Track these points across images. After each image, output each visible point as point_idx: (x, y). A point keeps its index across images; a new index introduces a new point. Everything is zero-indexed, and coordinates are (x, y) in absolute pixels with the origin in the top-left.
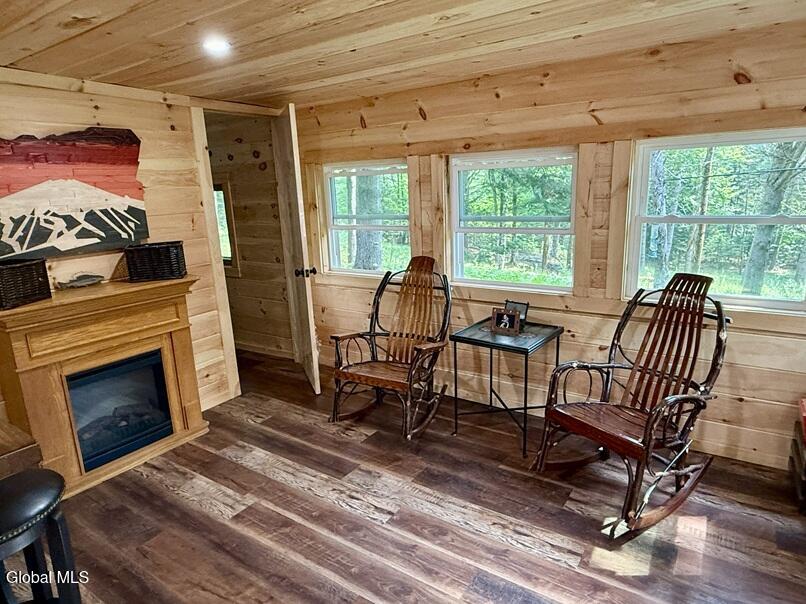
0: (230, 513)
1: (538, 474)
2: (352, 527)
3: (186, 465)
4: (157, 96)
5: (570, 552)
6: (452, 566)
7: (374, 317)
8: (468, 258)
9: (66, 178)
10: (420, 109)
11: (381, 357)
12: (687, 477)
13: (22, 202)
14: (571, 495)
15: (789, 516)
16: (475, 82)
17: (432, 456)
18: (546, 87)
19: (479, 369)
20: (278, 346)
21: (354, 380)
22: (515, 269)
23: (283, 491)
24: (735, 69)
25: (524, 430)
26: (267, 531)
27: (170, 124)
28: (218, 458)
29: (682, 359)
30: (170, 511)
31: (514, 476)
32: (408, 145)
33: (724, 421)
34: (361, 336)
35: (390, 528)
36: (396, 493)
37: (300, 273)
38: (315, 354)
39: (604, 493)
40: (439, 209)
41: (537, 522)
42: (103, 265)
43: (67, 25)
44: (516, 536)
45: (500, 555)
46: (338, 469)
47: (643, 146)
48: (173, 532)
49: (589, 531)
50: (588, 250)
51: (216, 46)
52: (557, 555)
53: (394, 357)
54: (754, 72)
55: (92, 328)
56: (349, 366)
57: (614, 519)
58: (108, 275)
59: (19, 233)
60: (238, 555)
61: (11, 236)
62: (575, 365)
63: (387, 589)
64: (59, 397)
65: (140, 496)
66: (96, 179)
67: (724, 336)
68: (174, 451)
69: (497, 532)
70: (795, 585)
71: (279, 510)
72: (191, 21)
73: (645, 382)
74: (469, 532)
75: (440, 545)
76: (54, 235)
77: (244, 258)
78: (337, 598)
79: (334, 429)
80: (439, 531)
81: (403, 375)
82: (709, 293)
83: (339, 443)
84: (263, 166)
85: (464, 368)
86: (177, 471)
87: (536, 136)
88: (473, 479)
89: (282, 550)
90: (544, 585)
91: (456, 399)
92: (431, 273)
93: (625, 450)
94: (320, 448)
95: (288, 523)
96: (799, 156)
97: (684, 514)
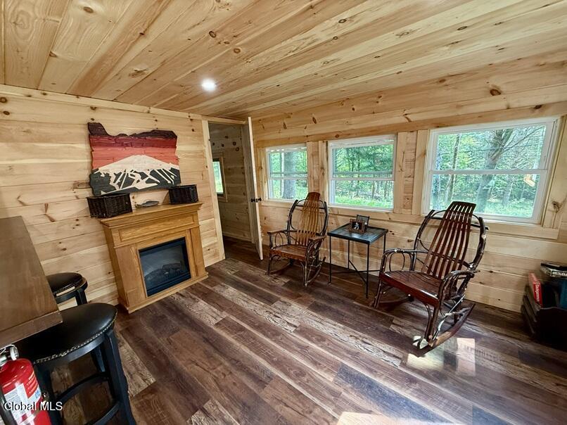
0: (214, 322)
1: (375, 308)
2: (275, 333)
3: (196, 295)
4: (186, 115)
5: (394, 356)
6: (328, 361)
7: (289, 222)
8: (336, 193)
9: (141, 154)
10: (314, 118)
11: (293, 242)
12: (461, 315)
13: (120, 166)
14: (393, 321)
15: (525, 342)
16: (341, 102)
17: (317, 295)
18: (380, 103)
19: (342, 250)
20: (244, 235)
21: (278, 254)
22: (358, 198)
23: (241, 310)
24: (491, 87)
25: (367, 283)
26: (231, 333)
27: (192, 128)
28: (211, 292)
29: (457, 248)
30: (185, 319)
31: (361, 308)
32: (307, 136)
33: (481, 283)
34: (283, 232)
35: (295, 335)
36: (299, 315)
37: (253, 200)
38: (261, 240)
39: (413, 321)
40: (322, 168)
41: (375, 336)
42: (159, 196)
43: (133, 75)
44: (363, 344)
45: (355, 356)
46: (269, 300)
47: (434, 133)
48: (185, 330)
49: (405, 344)
50: (402, 189)
51: (209, 85)
52: (387, 358)
53: (299, 242)
54: (503, 88)
55: (151, 227)
56: (276, 247)
57: (419, 337)
58: (161, 201)
59: (118, 181)
60: (216, 346)
61: (114, 182)
62: (396, 251)
63: (292, 372)
64: (136, 260)
65: (172, 310)
66: (156, 155)
67: (484, 237)
68: (190, 287)
69: (352, 341)
70: (535, 387)
71: (239, 321)
72: (193, 70)
73: (436, 260)
74: (337, 340)
75: (321, 347)
76: (135, 181)
77: (228, 193)
78: (265, 376)
79: (269, 278)
80: (321, 338)
81: (303, 253)
82: (474, 213)
83: (271, 286)
84: (238, 149)
85: (335, 249)
86: (191, 297)
87: (374, 129)
88: (339, 309)
89: (238, 344)
90: (380, 376)
91: (330, 264)
92: (318, 200)
93: (427, 300)
94: (261, 288)
95: (242, 329)
96: (505, 143)
97: (461, 337)
